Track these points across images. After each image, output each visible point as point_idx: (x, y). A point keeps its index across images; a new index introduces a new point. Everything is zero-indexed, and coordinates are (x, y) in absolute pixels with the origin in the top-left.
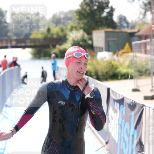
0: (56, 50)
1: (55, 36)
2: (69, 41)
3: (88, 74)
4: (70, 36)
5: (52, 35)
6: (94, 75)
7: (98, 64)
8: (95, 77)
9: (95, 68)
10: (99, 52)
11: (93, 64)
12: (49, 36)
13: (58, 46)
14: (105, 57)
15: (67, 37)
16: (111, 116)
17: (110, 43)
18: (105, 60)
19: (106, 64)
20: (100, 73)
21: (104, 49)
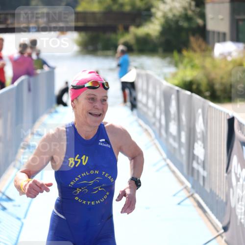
0: (129, 38)
1: (127, 8)
2: (157, 19)
3: (194, 87)
4: (158, 9)
5: (122, 5)
6: (207, 91)
7: (215, 67)
8: (207, 94)
9: (207, 75)
10: (219, 41)
11: (203, 67)
12: (115, 8)
13: (133, 29)
14: (230, 54)
15: (153, 10)
16: (236, 174)
17: (241, 23)
18: (229, 59)
19: (230, 67)
20: (217, 86)
21: (228, 36)
